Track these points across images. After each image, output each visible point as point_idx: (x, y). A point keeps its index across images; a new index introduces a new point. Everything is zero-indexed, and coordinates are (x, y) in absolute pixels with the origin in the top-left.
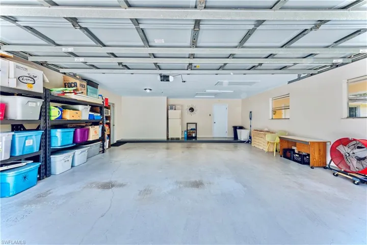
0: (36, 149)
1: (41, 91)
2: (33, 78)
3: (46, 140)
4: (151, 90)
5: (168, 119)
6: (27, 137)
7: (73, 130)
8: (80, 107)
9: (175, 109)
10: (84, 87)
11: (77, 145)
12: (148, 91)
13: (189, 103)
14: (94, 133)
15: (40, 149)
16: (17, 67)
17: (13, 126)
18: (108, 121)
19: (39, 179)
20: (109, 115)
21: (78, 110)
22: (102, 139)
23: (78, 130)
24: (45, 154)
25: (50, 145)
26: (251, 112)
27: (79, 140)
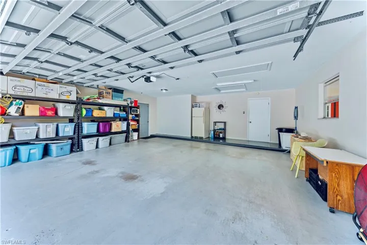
0: (71, 134)
1: (75, 99)
2: (70, 92)
3: (78, 128)
4: (166, 90)
5: (192, 117)
6: (65, 126)
7: (97, 123)
8: (106, 108)
9: (199, 107)
10: (110, 94)
11: (99, 134)
12: (164, 91)
13: (215, 99)
14: (116, 127)
15: (74, 133)
16: (61, 87)
17: (69, 119)
18: (138, 118)
19: (72, 151)
20: (138, 113)
21: (104, 110)
22: (127, 132)
23: (101, 124)
24: (78, 137)
25: (82, 132)
26: (296, 108)
27: (101, 131)
